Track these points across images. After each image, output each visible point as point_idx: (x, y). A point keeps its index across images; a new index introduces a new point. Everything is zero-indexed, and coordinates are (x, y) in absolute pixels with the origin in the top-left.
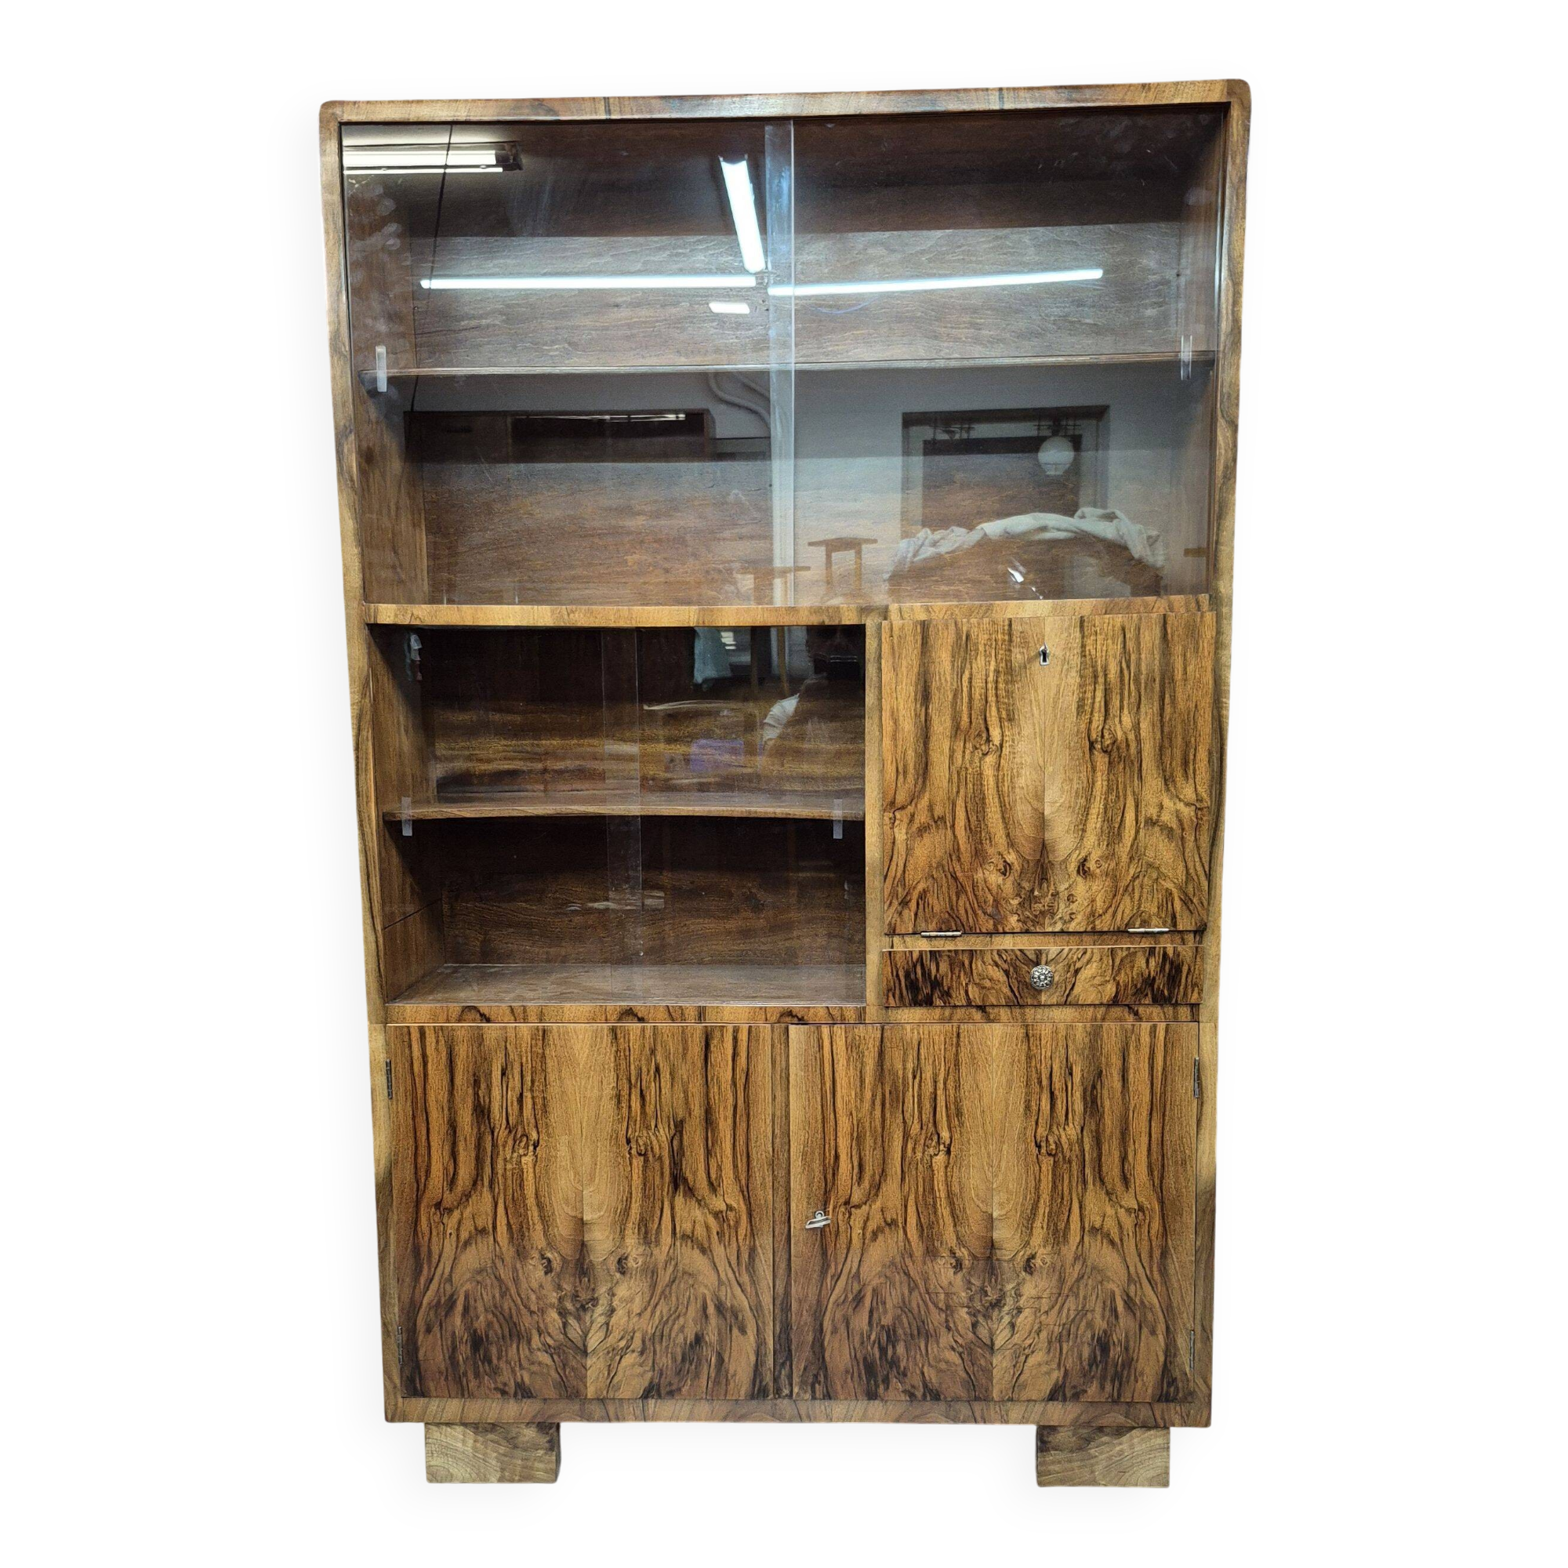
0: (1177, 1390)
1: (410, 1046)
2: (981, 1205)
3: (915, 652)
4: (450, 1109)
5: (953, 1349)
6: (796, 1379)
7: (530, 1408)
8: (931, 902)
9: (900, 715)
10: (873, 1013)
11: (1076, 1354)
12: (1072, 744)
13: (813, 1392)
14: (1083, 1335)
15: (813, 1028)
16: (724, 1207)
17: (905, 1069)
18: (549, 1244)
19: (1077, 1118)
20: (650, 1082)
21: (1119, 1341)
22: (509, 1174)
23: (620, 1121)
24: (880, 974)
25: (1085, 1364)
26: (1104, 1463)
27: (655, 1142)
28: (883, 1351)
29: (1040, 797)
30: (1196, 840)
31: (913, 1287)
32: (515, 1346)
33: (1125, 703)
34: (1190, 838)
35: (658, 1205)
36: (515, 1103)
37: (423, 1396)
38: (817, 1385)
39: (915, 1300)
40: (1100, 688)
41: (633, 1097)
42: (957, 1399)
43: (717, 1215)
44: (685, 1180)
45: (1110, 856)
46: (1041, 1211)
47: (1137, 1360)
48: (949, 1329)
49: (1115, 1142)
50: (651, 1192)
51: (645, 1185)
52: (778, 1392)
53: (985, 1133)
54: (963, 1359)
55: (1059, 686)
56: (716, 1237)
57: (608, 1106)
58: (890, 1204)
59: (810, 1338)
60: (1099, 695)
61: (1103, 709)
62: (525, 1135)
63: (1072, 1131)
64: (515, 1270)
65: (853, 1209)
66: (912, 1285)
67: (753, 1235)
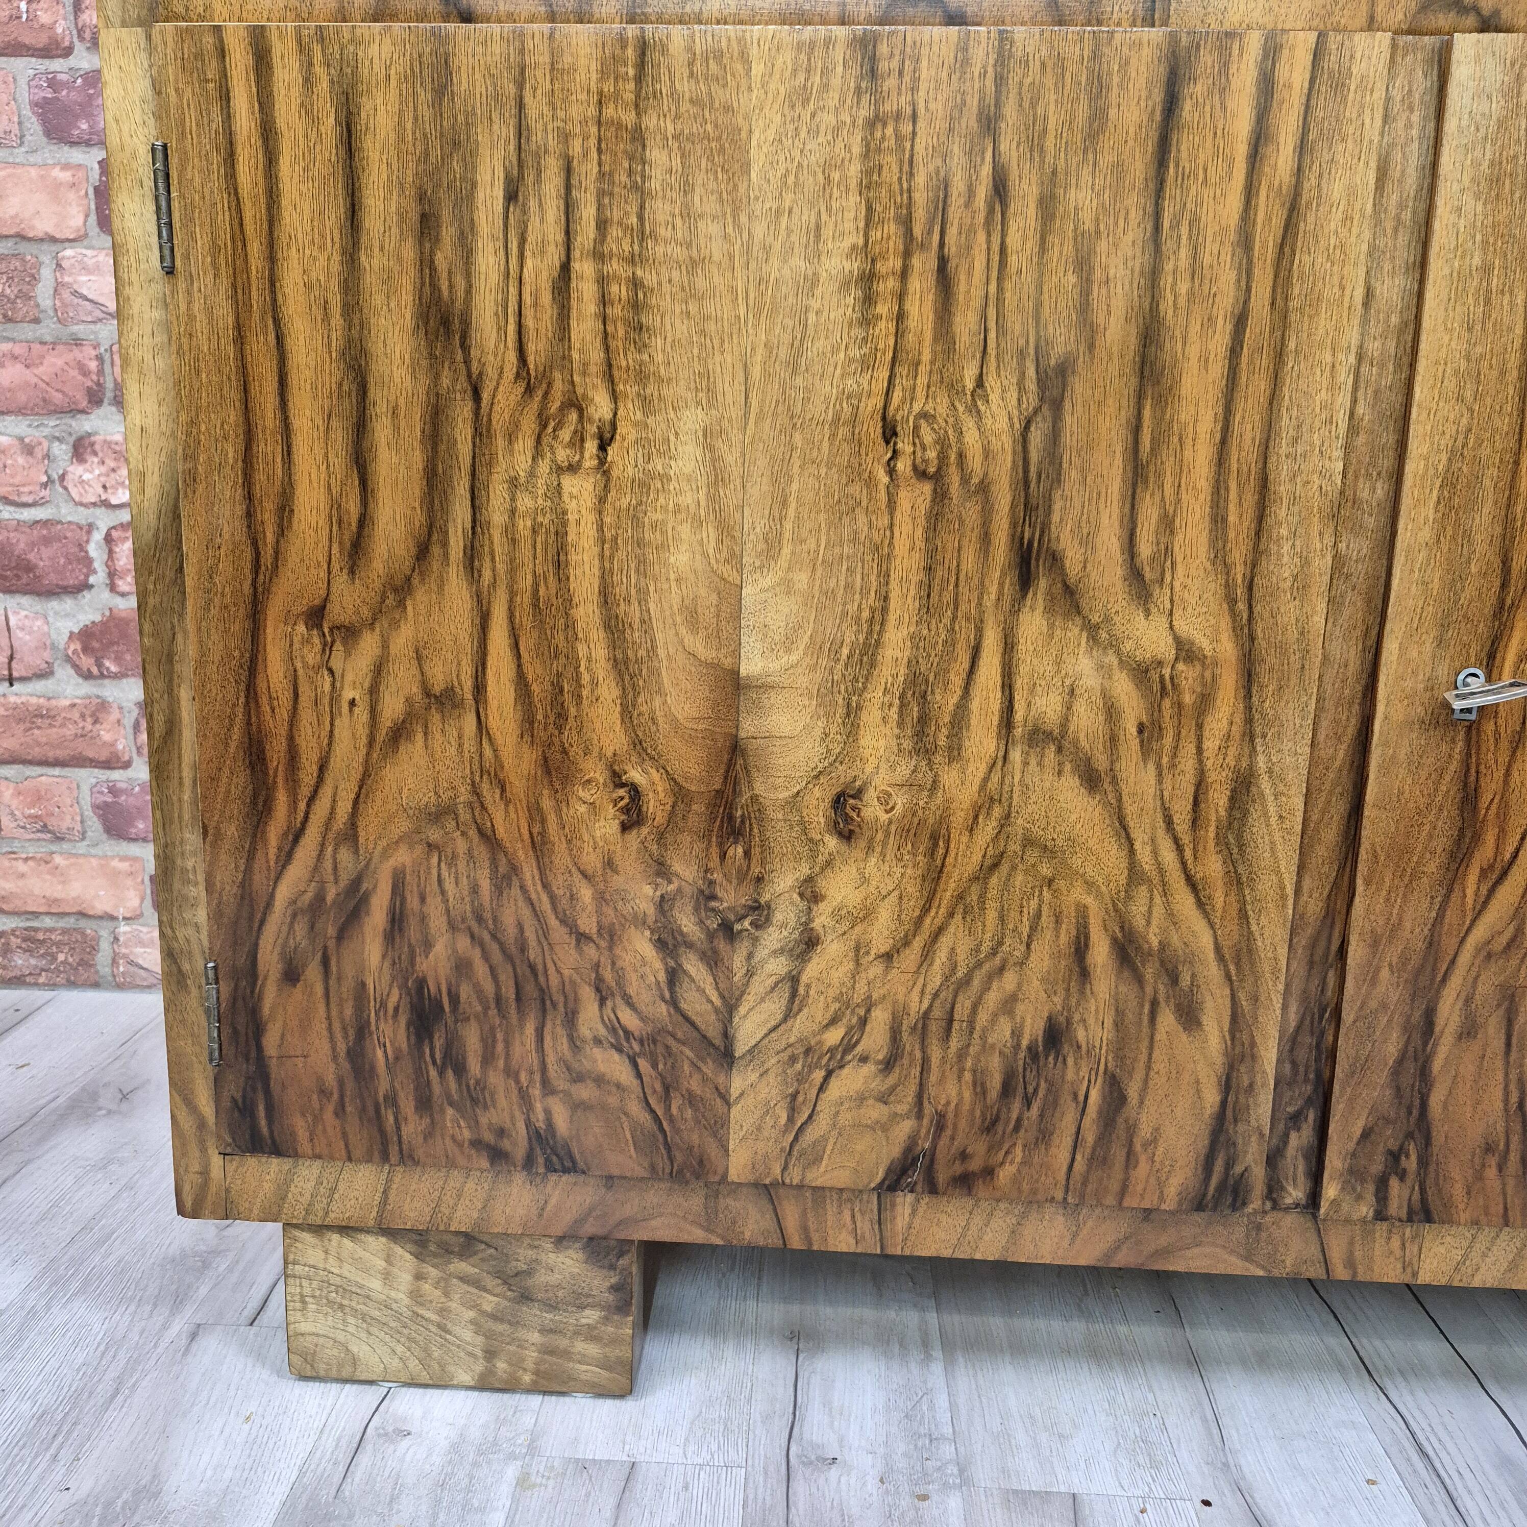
1: (225, 97)
4: (346, 312)
6: (1334, 1161)
7: (568, 1196)
13: (1382, 1196)
16: (1165, 648)
18: (637, 744)
20: (972, 230)
22: (524, 526)
23: (867, 364)
32: (530, 1028)
35: (965, 634)
36: (546, 298)
37: (277, 1151)
38: (1394, 1182)
41: (915, 284)
44: (1056, 559)
50: (947, 597)
51: (929, 569)
52: (1277, 1194)
56: (1135, 744)
57: (835, 312)
59: (1392, 1049)
62: (573, 402)
64: (535, 813)
67: (1250, 736)
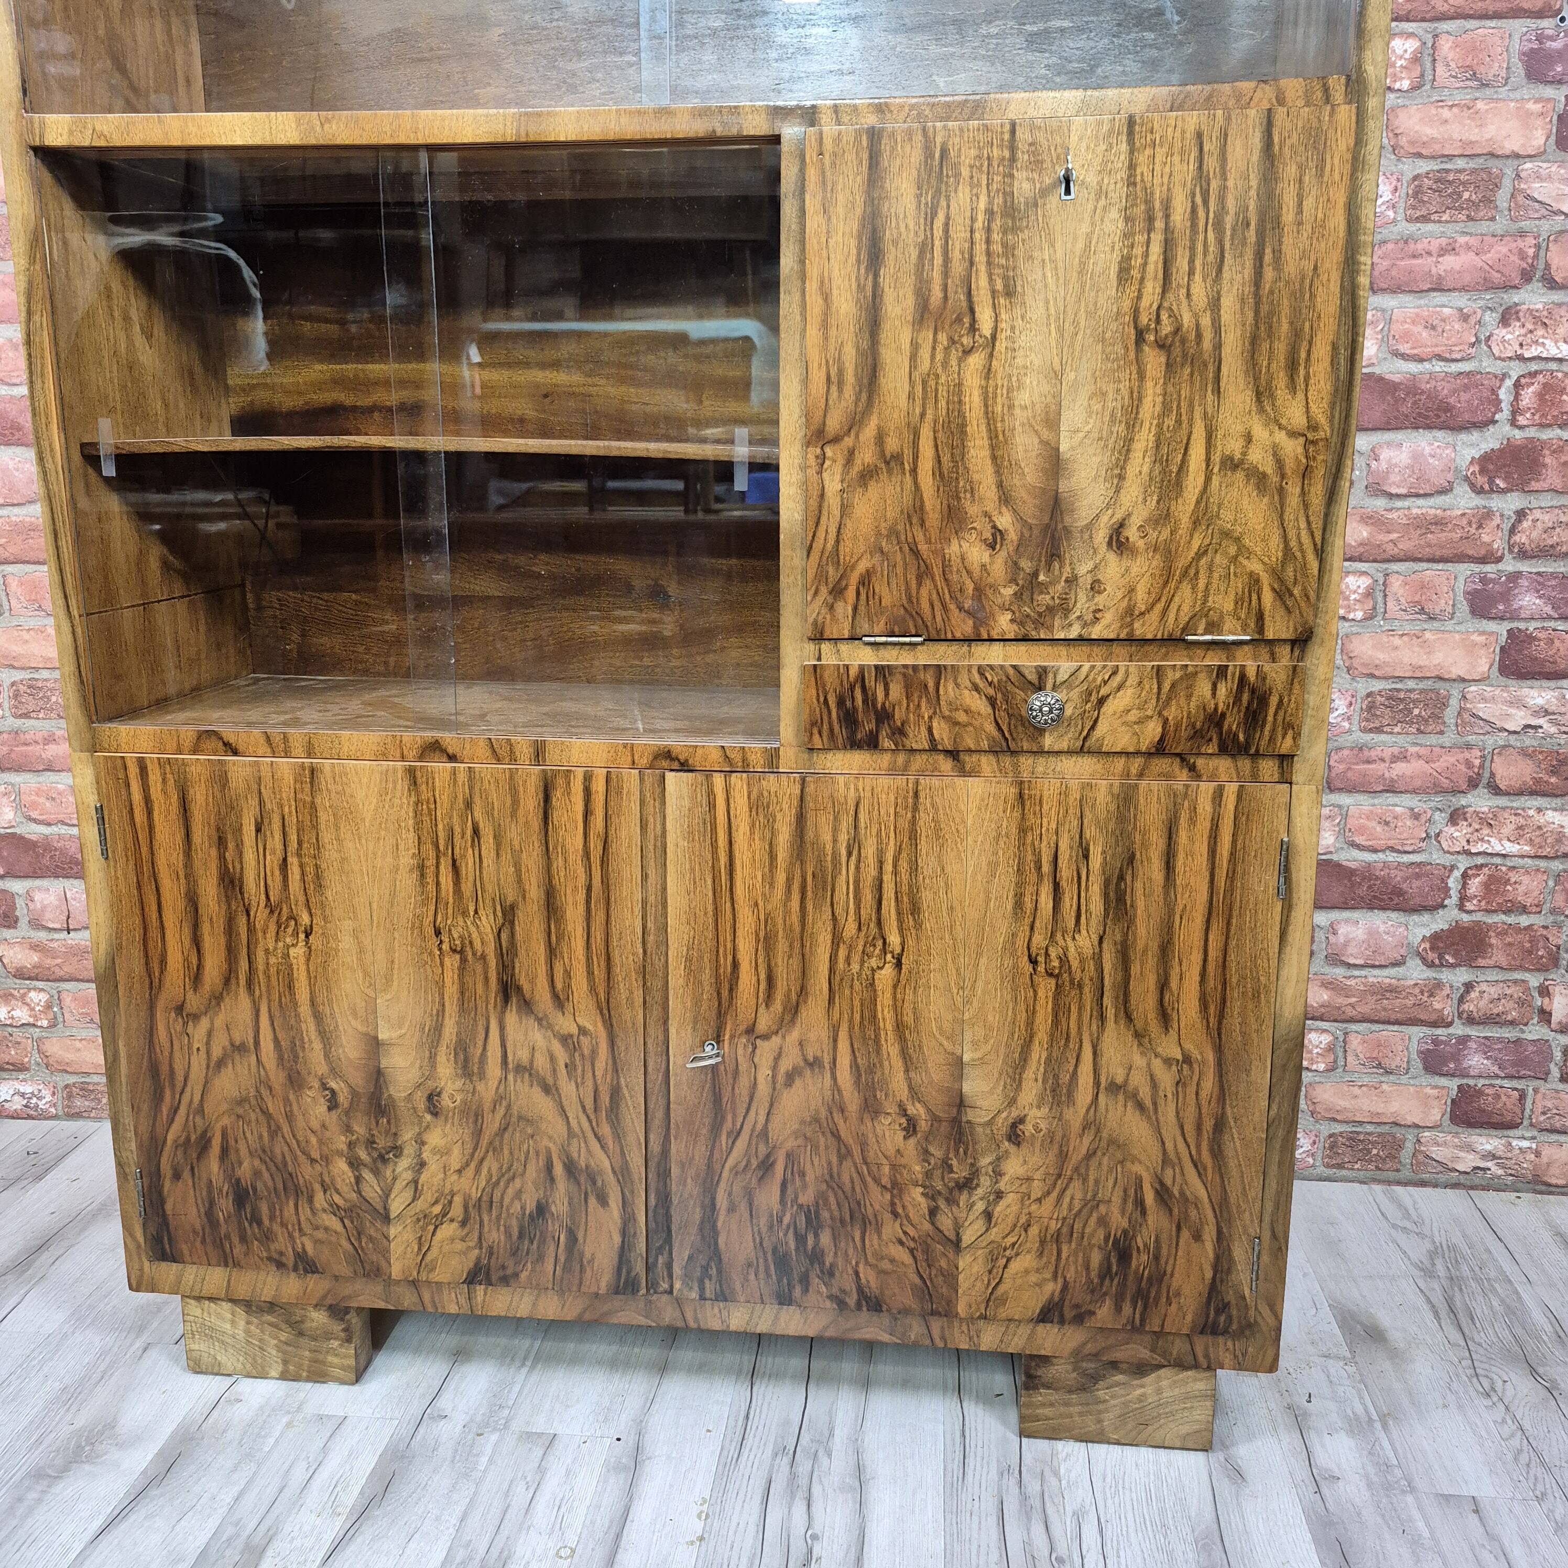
0: (1230, 1318)
1: (128, 785)
2: (945, 1043)
3: (859, 179)
4: (187, 876)
5: (901, 1243)
6: (677, 1270)
7: (316, 1285)
8: (878, 590)
9: (834, 287)
10: (789, 757)
11: (1080, 1260)
12: (1108, 335)
13: (702, 1289)
14: (1092, 1235)
15: (700, 777)
16: (574, 1030)
17: (835, 841)
18: (332, 1070)
19: (1094, 922)
20: (466, 848)
21: (1145, 1245)
22: (273, 971)
23: (425, 903)
24: (802, 700)
25: (1094, 1274)
26: (1118, 1412)
27: (475, 935)
28: (801, 1239)
29: (1052, 421)
30: (1303, 493)
31: (844, 1154)
32: (291, 1203)
33: (1198, 263)
34: (1293, 490)
35: (482, 1023)
36: (277, 872)
37: (175, 1261)
38: (707, 1281)
39: (847, 1173)
40: (1157, 238)
41: (442, 868)
42: (906, 1311)
43: (565, 1039)
44: (519, 989)
45: (1163, 517)
46: (1035, 1056)
47: (1172, 1275)
48: (895, 1215)
49: (1151, 962)
50: (472, 1004)
51: (462, 993)
52: (652, 1286)
53: (954, 939)
54: (914, 1258)
55: (1089, 236)
56: (564, 1071)
57: (407, 882)
58: (812, 1036)
59: (697, 1216)
60: (1156, 250)
61: (1160, 275)
62: (292, 917)
63: (1085, 942)
64: (287, 1101)
65: (758, 1042)
66: (843, 1150)
67: (616, 1070)
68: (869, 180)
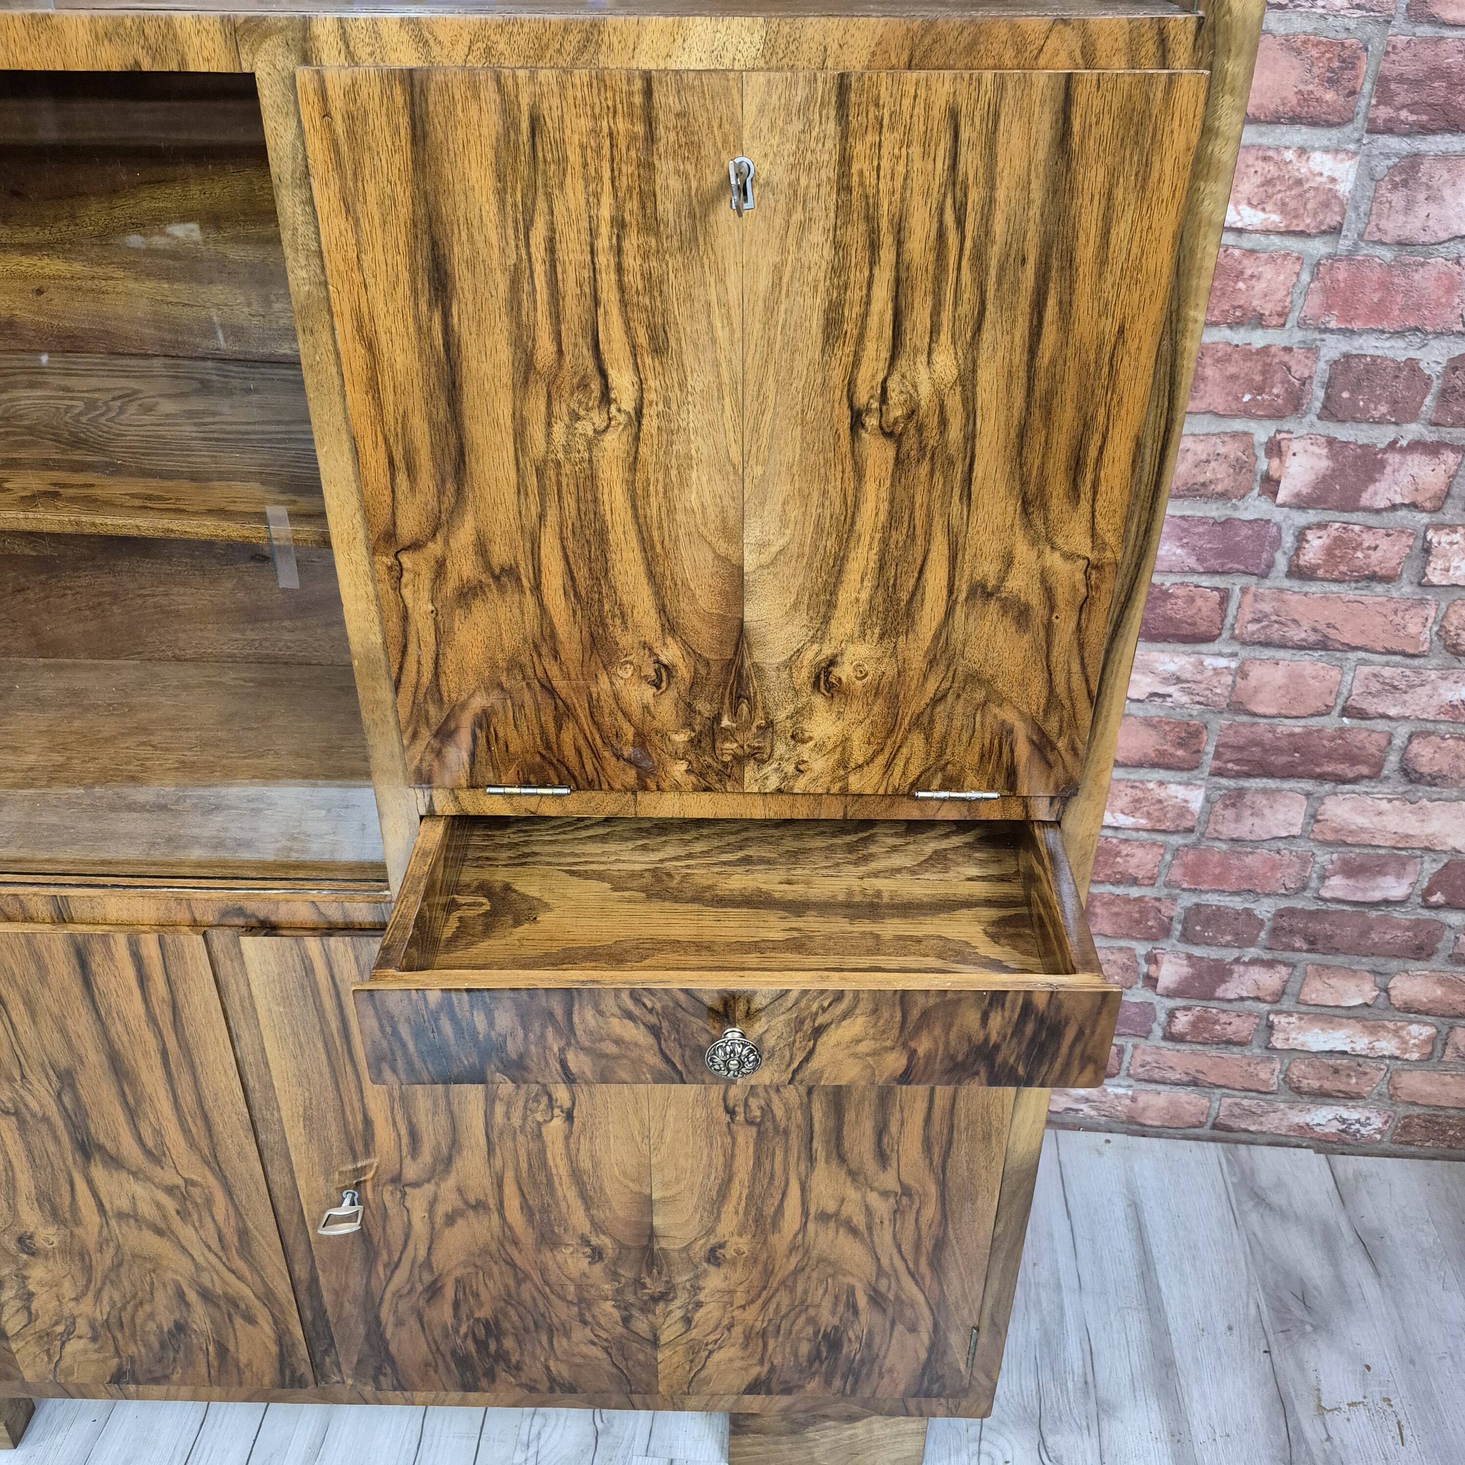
0: (944, 1386)
2: (631, 1184)
3: (398, 159)
5: (593, 1343)
6: (347, 1370)
8: (501, 734)
9: (381, 330)
11: (788, 1350)
12: (810, 415)
14: (801, 1331)
16: (179, 1182)
21: (857, 1337)
25: (803, 1360)
28: (481, 1345)
29: (733, 532)
30: (1079, 630)
31: (522, 1278)
33: (946, 317)
34: (1067, 625)
35: (62, 1177)
39: (527, 1292)
40: (884, 277)
42: (603, 1392)
43: (170, 1190)
44: (101, 1148)
45: (888, 658)
46: (734, 1194)
47: (885, 1357)
48: (585, 1323)
49: (868, 1109)
50: (45, 1162)
51: (29, 1150)
52: (321, 1379)
54: (609, 1354)
55: (778, 270)
56: (177, 1217)
58: (471, 1182)
59: (361, 1331)
60: (882, 294)
61: (888, 332)
63: (790, 1093)
65: (407, 1189)
66: (521, 1275)
67: (239, 1215)
68: (415, 161)
